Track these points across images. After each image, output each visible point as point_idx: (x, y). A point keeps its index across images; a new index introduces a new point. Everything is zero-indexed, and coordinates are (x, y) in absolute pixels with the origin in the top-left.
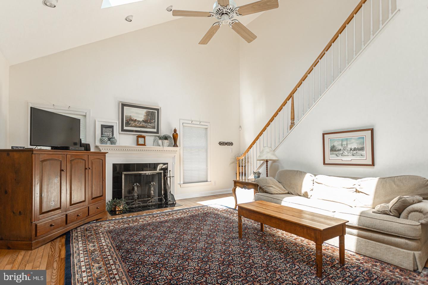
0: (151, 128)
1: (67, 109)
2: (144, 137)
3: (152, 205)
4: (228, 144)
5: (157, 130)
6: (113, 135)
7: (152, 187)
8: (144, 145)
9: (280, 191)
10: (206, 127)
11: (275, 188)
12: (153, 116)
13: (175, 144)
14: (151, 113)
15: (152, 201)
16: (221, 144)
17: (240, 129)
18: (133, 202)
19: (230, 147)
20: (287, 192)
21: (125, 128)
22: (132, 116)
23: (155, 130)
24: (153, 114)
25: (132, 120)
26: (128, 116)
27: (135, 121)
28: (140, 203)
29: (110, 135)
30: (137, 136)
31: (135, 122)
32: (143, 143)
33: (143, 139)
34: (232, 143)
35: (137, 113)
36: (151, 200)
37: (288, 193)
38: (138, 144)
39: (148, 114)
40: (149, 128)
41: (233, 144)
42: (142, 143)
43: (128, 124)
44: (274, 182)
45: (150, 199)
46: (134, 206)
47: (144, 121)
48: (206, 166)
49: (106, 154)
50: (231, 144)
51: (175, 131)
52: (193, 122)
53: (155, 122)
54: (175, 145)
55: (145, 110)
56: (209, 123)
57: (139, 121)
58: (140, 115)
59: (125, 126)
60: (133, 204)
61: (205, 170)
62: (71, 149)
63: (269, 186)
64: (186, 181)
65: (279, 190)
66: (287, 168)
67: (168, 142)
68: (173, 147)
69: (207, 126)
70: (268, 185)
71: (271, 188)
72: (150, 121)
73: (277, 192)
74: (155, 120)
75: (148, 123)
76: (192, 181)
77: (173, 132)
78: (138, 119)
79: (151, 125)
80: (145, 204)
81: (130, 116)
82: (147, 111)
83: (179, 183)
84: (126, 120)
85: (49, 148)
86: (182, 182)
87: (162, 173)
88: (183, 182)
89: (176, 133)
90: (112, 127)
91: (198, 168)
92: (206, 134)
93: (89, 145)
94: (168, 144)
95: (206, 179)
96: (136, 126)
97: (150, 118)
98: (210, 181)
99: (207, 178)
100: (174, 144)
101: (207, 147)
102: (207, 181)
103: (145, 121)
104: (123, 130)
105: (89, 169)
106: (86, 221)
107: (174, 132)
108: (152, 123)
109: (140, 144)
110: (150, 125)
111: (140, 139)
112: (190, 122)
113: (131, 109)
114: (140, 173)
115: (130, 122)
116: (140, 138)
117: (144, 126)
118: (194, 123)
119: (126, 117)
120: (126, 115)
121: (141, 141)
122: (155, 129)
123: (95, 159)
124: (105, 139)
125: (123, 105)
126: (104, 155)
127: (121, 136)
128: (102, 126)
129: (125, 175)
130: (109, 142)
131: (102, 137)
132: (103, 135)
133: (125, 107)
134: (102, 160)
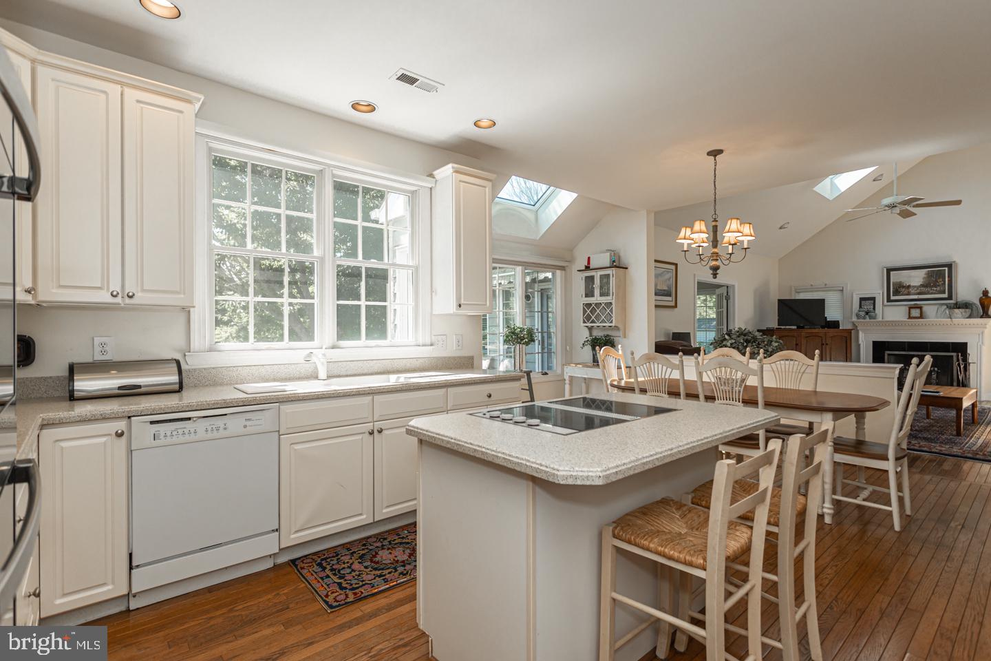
0: (936, 294)
1: (823, 287)
2: (920, 308)
5: (948, 296)
6: (874, 308)
7: (934, 374)
8: (921, 317)
12: (940, 277)
13: (983, 314)
14: (937, 273)
21: (892, 298)
22: (903, 282)
23: (945, 296)
24: (940, 273)
25: (903, 287)
26: (897, 282)
27: (909, 287)
29: (870, 308)
30: (909, 306)
31: (908, 289)
32: (919, 315)
33: (918, 311)
35: (911, 277)
38: (910, 317)
39: (929, 275)
40: (933, 294)
42: (917, 316)
43: (897, 293)
47: (922, 286)
49: (852, 331)
51: (985, 292)
53: (944, 284)
54: (985, 315)
55: (925, 271)
57: (915, 286)
58: (915, 278)
59: (893, 296)
68: (981, 318)
72: (934, 284)
74: (945, 282)
77: (982, 296)
78: (913, 284)
79: (936, 290)
81: (901, 282)
82: (929, 271)
84: (893, 288)
85: (794, 327)
87: (955, 357)
90: (873, 299)
93: (838, 321)
96: (910, 294)
97: (934, 280)
100: (981, 314)
103: (924, 286)
104: (889, 300)
105: (827, 345)
107: (984, 296)
108: (939, 286)
109: (914, 316)
111: (913, 311)
113: (902, 273)
114: (912, 354)
115: (901, 290)
116: (914, 309)
117: (922, 292)
119: (893, 284)
120: (893, 282)
121: (915, 313)
122: (944, 293)
123: (834, 336)
124: (862, 314)
125: (889, 271)
126: (849, 331)
127: (885, 308)
128: (862, 299)
129: (889, 355)
130: (867, 316)
131: (859, 311)
132: (861, 309)
133: (892, 273)
134: (846, 337)
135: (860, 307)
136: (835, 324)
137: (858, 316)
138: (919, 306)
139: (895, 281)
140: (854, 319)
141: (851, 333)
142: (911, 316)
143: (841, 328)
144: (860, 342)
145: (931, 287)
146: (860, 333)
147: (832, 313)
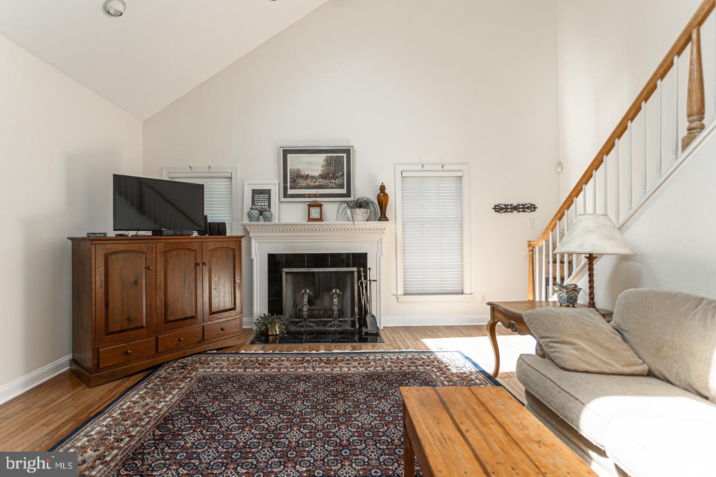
0: (335, 188)
1: (207, 170)
2: (320, 206)
3: (336, 332)
4: (522, 208)
5: (347, 191)
6: (269, 206)
7: (336, 298)
8: (320, 219)
9: (605, 363)
10: (460, 174)
11: (584, 350)
12: (338, 165)
13: (381, 216)
14: (335, 161)
15: (334, 325)
16: (498, 209)
17: (559, 170)
18: (302, 322)
19: (527, 215)
20: (643, 368)
21: (290, 192)
22: (301, 170)
23: (344, 191)
24: (339, 161)
25: (302, 177)
26: (294, 169)
27: (307, 177)
28: (313, 326)
29: (264, 206)
30: (308, 203)
31: (306, 180)
32: (318, 216)
33: (318, 209)
34: (532, 205)
35: (309, 163)
36: (333, 323)
37: (650, 374)
38: (310, 220)
39: (329, 162)
40: (332, 188)
41: (535, 208)
42: (316, 217)
43: (294, 184)
44: (589, 329)
45: (331, 319)
46: (302, 329)
47: (321, 176)
48: (460, 260)
49: (242, 239)
50: (532, 208)
51: (383, 188)
52: (426, 167)
53: (343, 175)
54: (383, 218)
55: (323, 156)
56: (467, 164)
57: (313, 177)
58: (314, 166)
59: (290, 189)
60: (302, 326)
61: (459, 268)
62: (165, 234)
63: (560, 340)
64: (411, 289)
65: (603, 358)
66: (671, 284)
67: (367, 212)
68: (379, 220)
69: (461, 171)
70: (558, 335)
71: (565, 347)
72: (333, 175)
73: (587, 363)
74: (343, 173)
75: (329, 179)
76: (424, 290)
77: (379, 192)
78: (311, 174)
79: (335, 183)
80: (324, 329)
81: (299, 169)
82: (327, 157)
83: (395, 293)
84: (291, 178)
85: (149, 233)
86: (401, 292)
87: (355, 273)
88: (404, 290)
89: (384, 192)
90: (268, 192)
91: (438, 264)
92: (460, 190)
93: (224, 224)
94: (366, 216)
95: (461, 288)
96: (308, 187)
97: (333, 169)
98: (470, 293)
99: (463, 287)
100: (379, 216)
101: (462, 218)
102: (462, 293)
103: (323, 176)
104: (286, 195)
105: (204, 264)
106: (198, 349)
107: (381, 192)
108: (337, 177)
109: (314, 217)
110: (334, 181)
111: (313, 210)
112: (420, 168)
113: (299, 157)
114: (313, 271)
115: (298, 180)
116: (314, 208)
117: (322, 185)
118: (428, 169)
119: (290, 173)
120: (290, 170)
121: (315, 212)
122: (344, 188)
123: (216, 249)
124: (256, 213)
125: (286, 152)
126: (238, 240)
127: (283, 206)
128: (255, 192)
129: (287, 273)
130: (261, 217)
131: (252, 209)
132: (254, 207)
133: (289, 155)
134: (234, 250)
135: (253, 203)
136: (219, 229)
137: (250, 216)
138: (318, 203)
139: (292, 168)
140: (246, 221)
141: (240, 242)
142: (311, 217)
143: (228, 234)
144: (253, 256)
145: (330, 178)
146: (253, 241)
147: (214, 212)
